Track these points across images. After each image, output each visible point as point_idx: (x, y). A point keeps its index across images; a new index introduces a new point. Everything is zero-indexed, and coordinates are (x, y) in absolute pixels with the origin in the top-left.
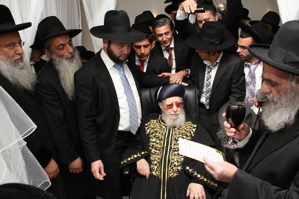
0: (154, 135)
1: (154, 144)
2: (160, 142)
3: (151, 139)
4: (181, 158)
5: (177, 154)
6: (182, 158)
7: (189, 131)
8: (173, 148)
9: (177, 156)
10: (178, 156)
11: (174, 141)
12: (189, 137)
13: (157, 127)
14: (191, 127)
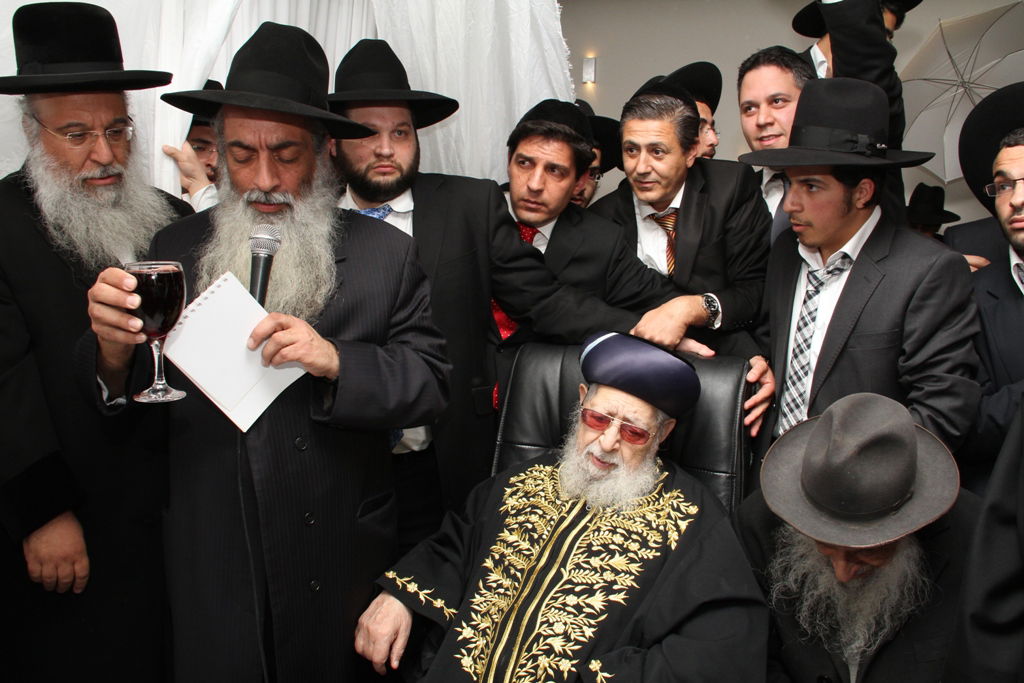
0: (521, 518)
1: (509, 551)
2: (528, 550)
3: (506, 535)
4: (585, 628)
5: (574, 607)
6: (590, 626)
7: (662, 528)
8: (565, 578)
9: (569, 613)
10: (575, 616)
11: (582, 553)
12: (652, 548)
13: (542, 494)
14: (674, 509)
